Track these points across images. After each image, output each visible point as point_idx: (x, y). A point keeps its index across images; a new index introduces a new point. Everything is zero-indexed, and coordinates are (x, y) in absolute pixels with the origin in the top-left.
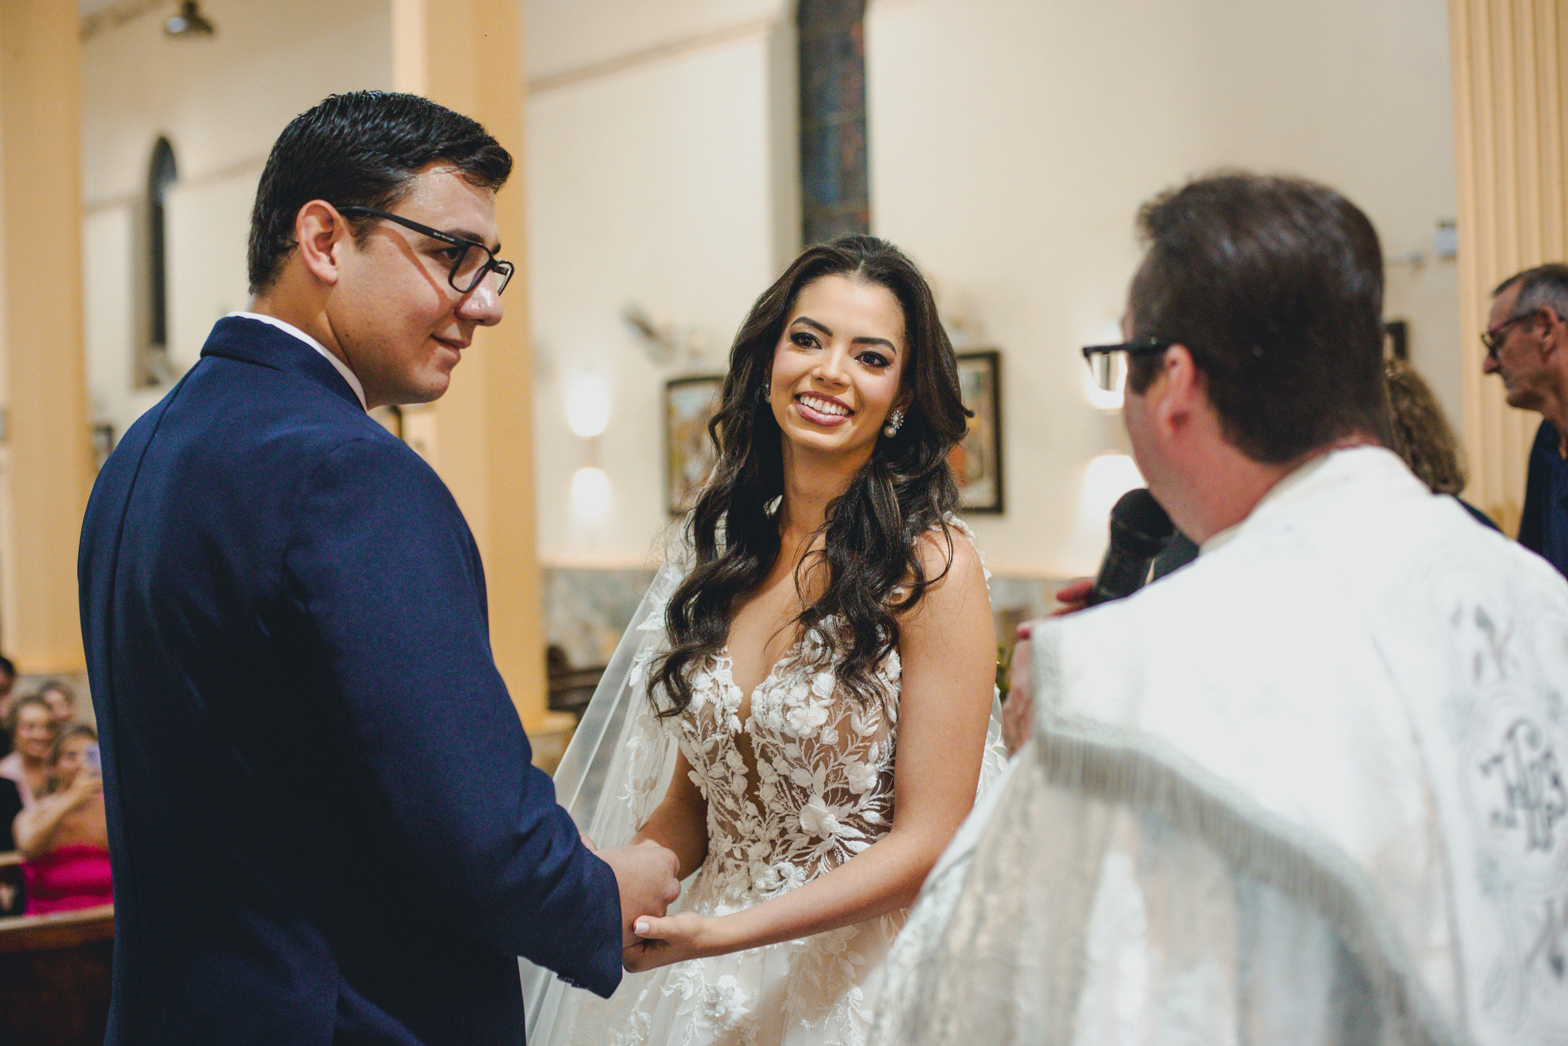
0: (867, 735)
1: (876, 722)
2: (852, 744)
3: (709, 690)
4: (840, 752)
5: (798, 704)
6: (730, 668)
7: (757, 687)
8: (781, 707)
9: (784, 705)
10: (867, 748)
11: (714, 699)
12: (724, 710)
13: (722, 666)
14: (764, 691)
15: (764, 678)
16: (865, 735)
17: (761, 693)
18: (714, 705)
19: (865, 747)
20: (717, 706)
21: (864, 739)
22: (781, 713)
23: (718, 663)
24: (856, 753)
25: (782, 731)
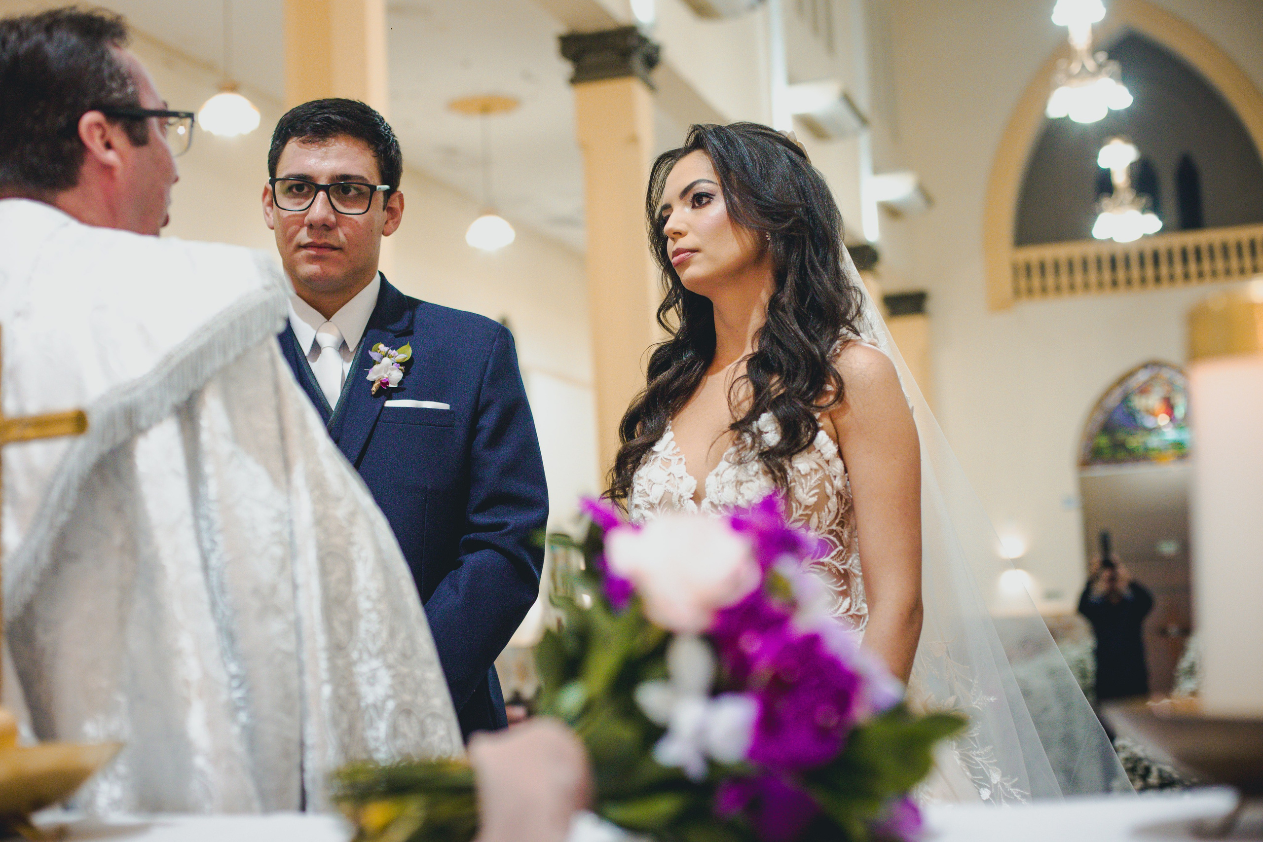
0: (809, 505)
1: (816, 494)
2: (796, 512)
3: (666, 482)
4: (786, 519)
5: (750, 478)
6: (683, 462)
7: (710, 473)
8: (734, 484)
9: (738, 481)
10: (809, 516)
11: (671, 490)
12: (681, 497)
13: (676, 463)
14: (717, 475)
15: (716, 464)
16: (807, 504)
17: (715, 477)
18: (672, 494)
19: (807, 515)
20: (675, 494)
21: (807, 507)
22: (735, 489)
23: (673, 461)
24: (800, 520)
25: (736, 504)
